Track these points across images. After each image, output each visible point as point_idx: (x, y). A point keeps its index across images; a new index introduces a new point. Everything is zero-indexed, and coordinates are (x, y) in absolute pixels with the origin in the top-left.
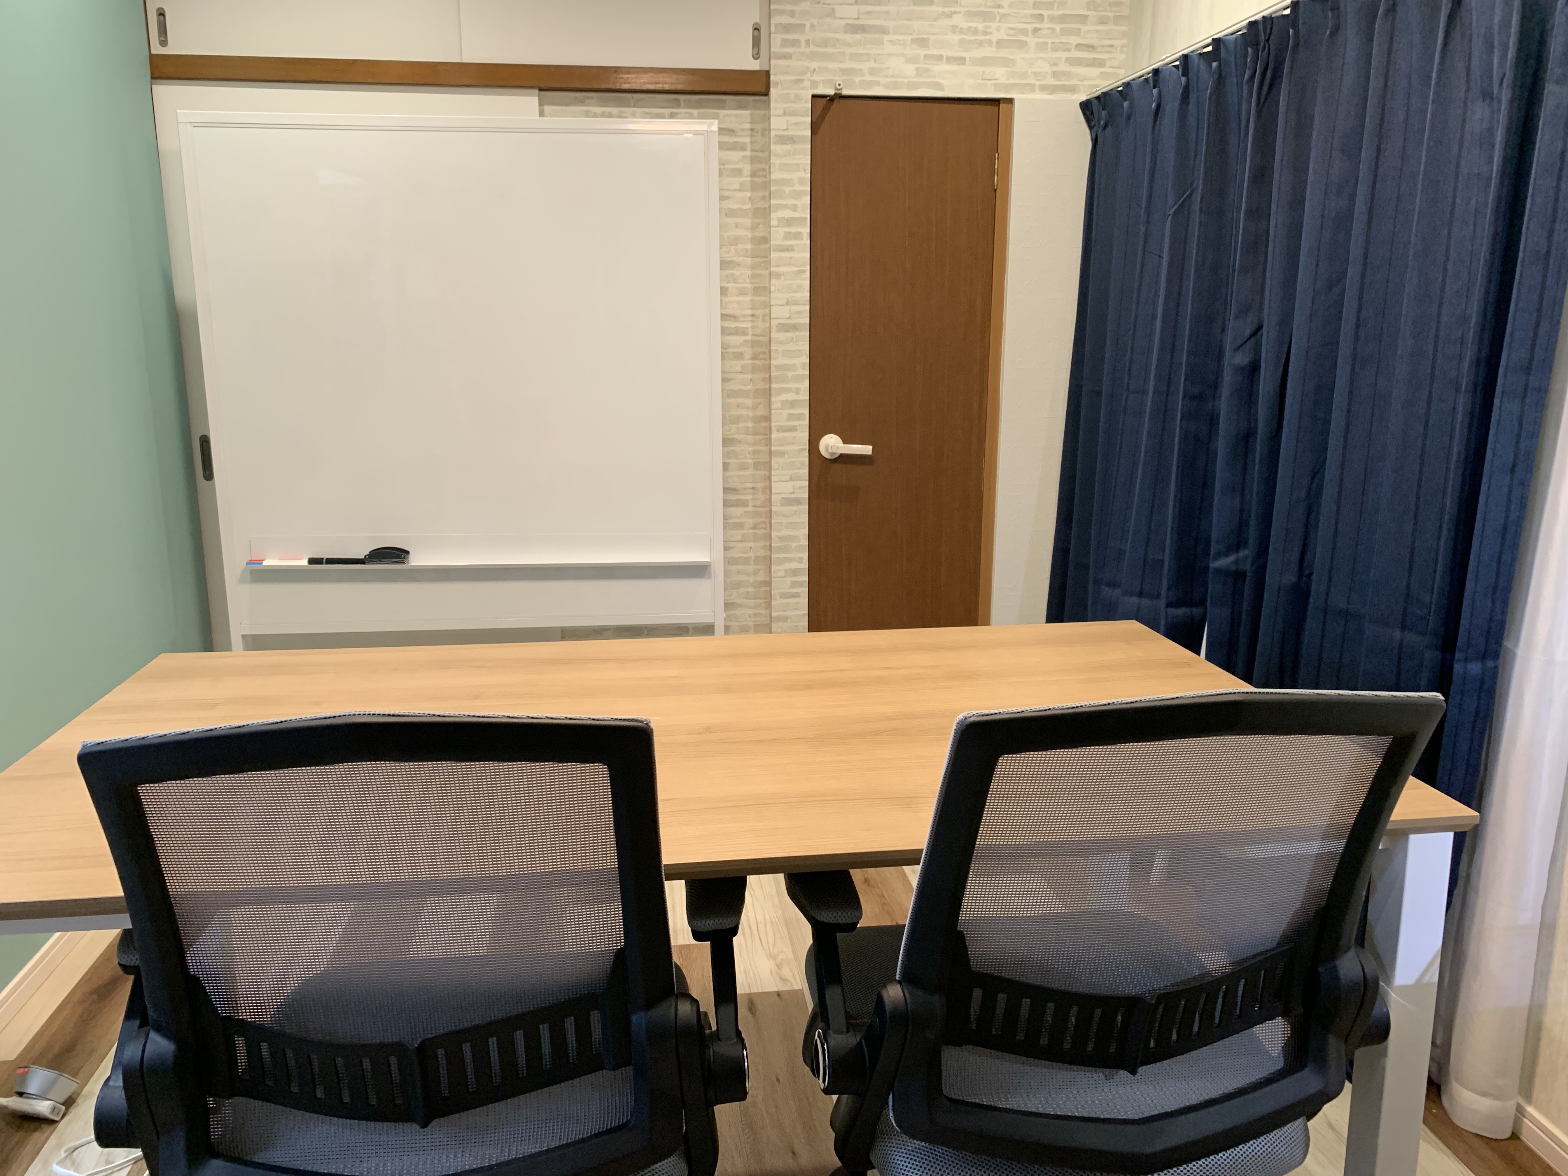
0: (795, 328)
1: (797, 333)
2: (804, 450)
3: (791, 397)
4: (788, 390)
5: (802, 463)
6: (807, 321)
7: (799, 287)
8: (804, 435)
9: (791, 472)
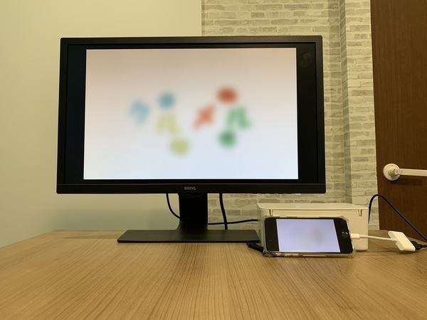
0: (364, 93)
1: (366, 97)
2: (373, 174)
3: (363, 138)
4: (361, 133)
5: (373, 183)
6: (372, 88)
7: (366, 68)
8: (373, 164)
9: (365, 189)
